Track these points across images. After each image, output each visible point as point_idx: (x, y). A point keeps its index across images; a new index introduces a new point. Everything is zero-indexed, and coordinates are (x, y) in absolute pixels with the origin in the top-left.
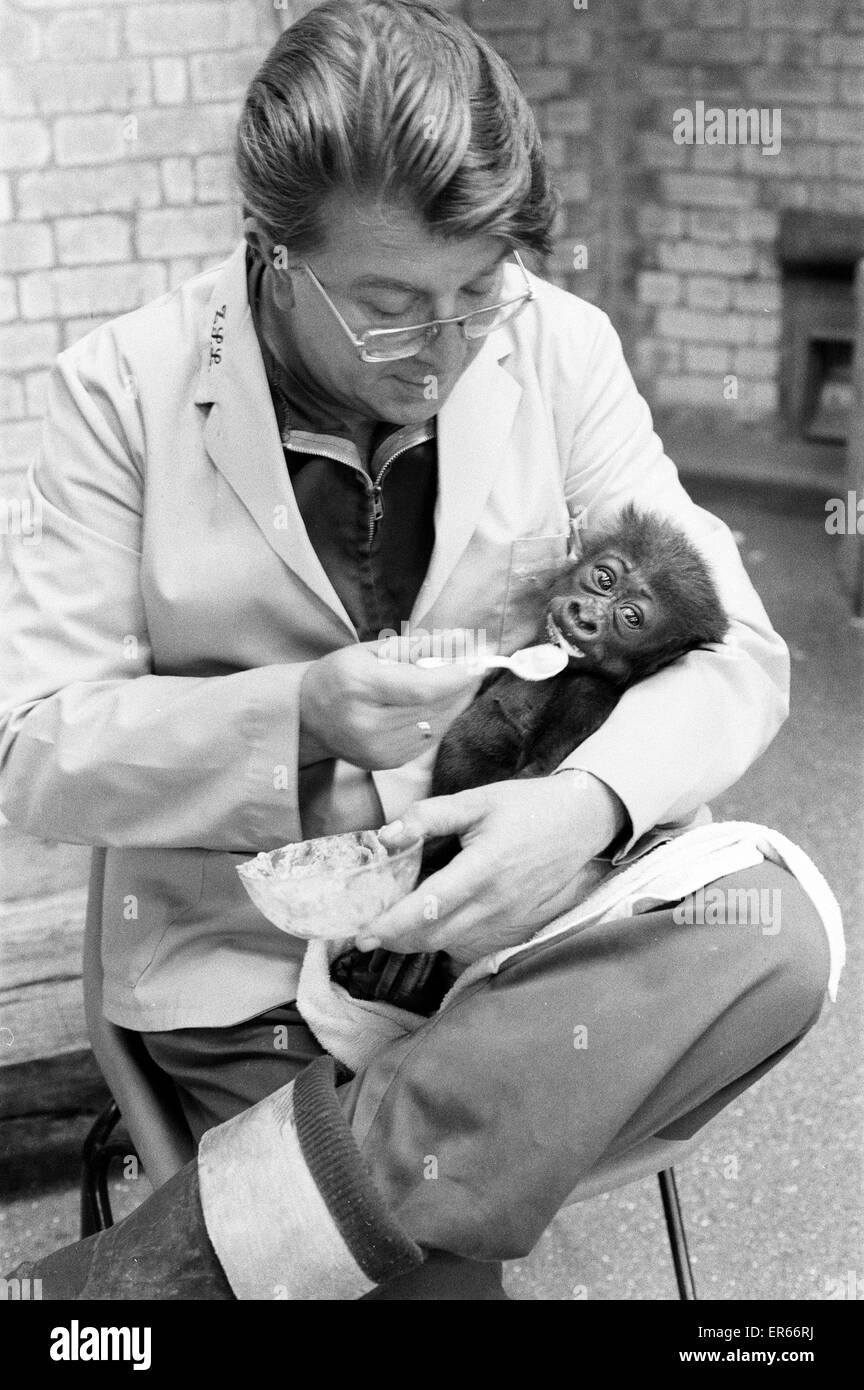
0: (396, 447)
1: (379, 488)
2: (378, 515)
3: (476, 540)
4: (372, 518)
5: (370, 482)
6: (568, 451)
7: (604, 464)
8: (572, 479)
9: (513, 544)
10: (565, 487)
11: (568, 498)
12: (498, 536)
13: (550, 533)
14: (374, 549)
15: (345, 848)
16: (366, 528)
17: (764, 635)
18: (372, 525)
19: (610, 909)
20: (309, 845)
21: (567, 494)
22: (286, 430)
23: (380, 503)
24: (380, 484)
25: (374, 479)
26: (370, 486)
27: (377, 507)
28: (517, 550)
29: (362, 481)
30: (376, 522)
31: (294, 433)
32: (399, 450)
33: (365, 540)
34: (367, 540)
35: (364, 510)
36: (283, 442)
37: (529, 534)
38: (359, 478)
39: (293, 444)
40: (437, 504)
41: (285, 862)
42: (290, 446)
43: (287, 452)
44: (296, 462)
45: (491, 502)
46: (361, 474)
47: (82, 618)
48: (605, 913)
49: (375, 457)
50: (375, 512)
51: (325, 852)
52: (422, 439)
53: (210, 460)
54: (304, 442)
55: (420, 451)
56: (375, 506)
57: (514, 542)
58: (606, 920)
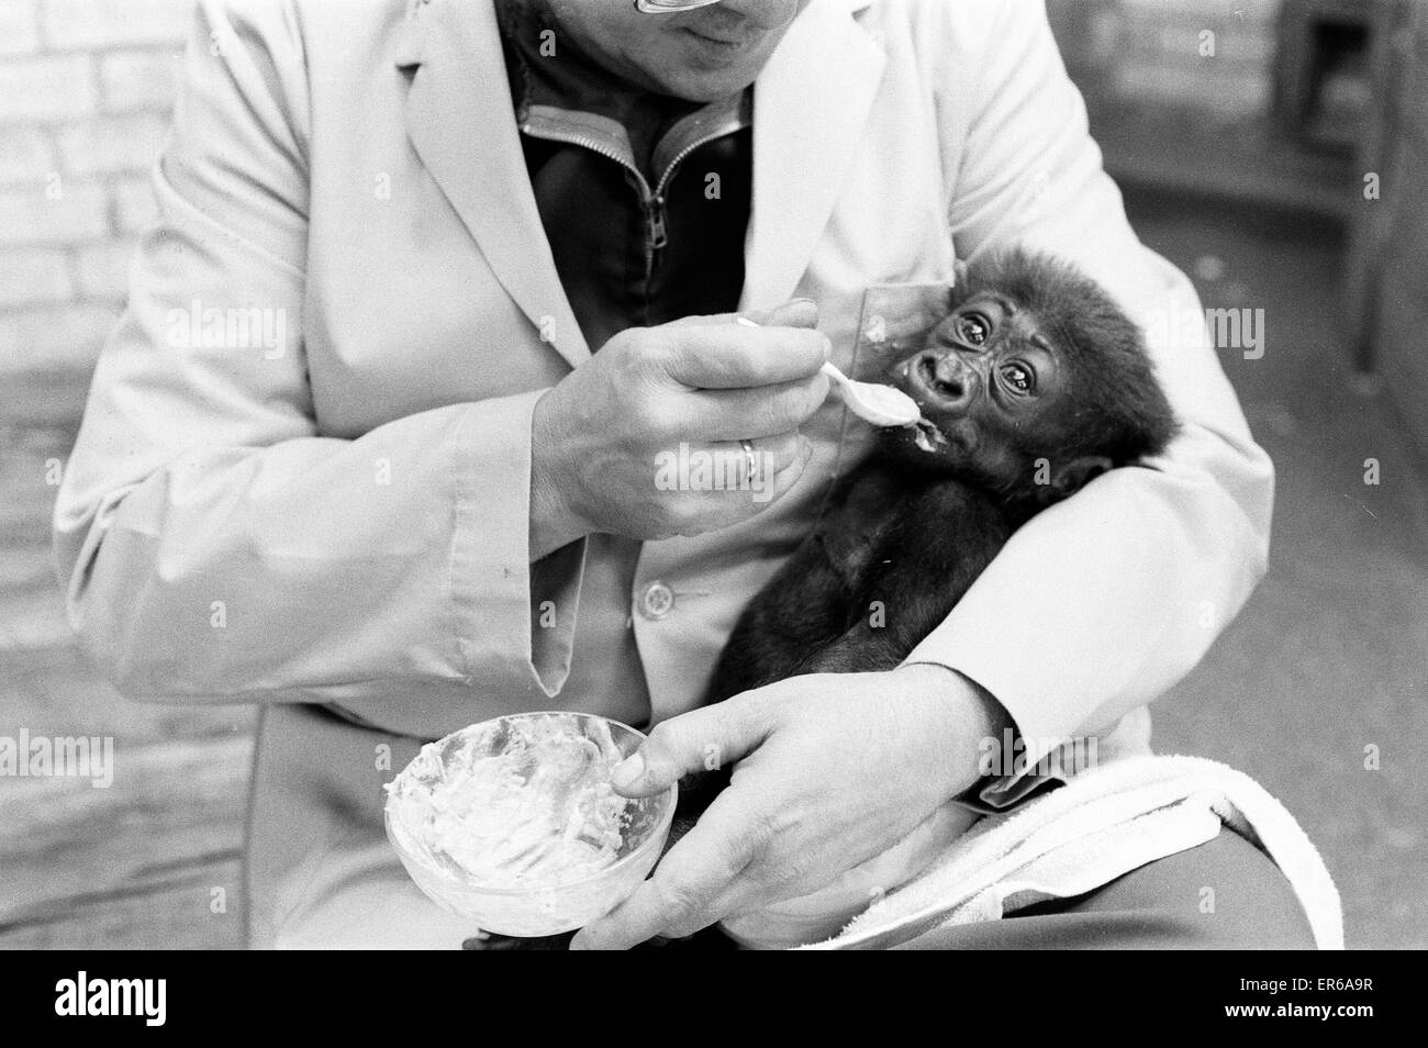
0: (691, 136)
1: (661, 200)
2: (659, 240)
3: (808, 284)
4: (650, 244)
5: (646, 188)
6: (956, 163)
7: (1012, 181)
8: (963, 201)
9: (865, 294)
10: (951, 213)
11: (957, 228)
12: (842, 279)
13: (925, 279)
14: (653, 291)
15: (559, 736)
16: (643, 260)
17: (1239, 448)
18: (650, 256)
19: (969, 899)
20: (505, 724)
21: (952, 223)
22: (524, 104)
23: (661, 223)
24: (662, 194)
25: (653, 185)
26: (647, 195)
27: (657, 228)
28: (870, 300)
29: (634, 186)
30: (656, 252)
31: (535, 109)
32: (692, 142)
33: (640, 276)
34: (641, 276)
35: (638, 231)
36: (519, 122)
37: (892, 279)
38: (629, 181)
39: (532, 125)
40: (749, 226)
41: (463, 755)
42: (527, 129)
43: (525, 138)
44: (538, 153)
45: (833, 226)
46: (631, 173)
47: (218, 363)
48: (961, 905)
49: (656, 151)
50: (654, 235)
51: (528, 737)
52: (734, 126)
53: (413, 150)
54: (551, 123)
55: (728, 145)
56: (654, 227)
57: (867, 290)
58: (961, 919)
